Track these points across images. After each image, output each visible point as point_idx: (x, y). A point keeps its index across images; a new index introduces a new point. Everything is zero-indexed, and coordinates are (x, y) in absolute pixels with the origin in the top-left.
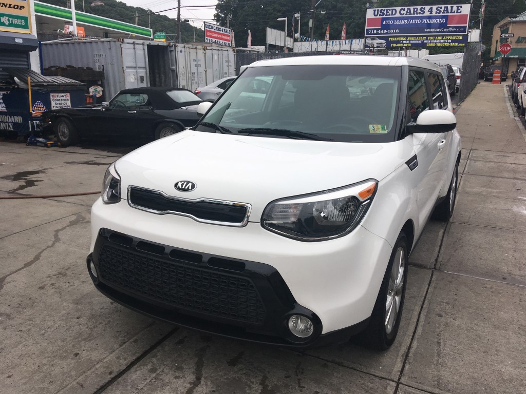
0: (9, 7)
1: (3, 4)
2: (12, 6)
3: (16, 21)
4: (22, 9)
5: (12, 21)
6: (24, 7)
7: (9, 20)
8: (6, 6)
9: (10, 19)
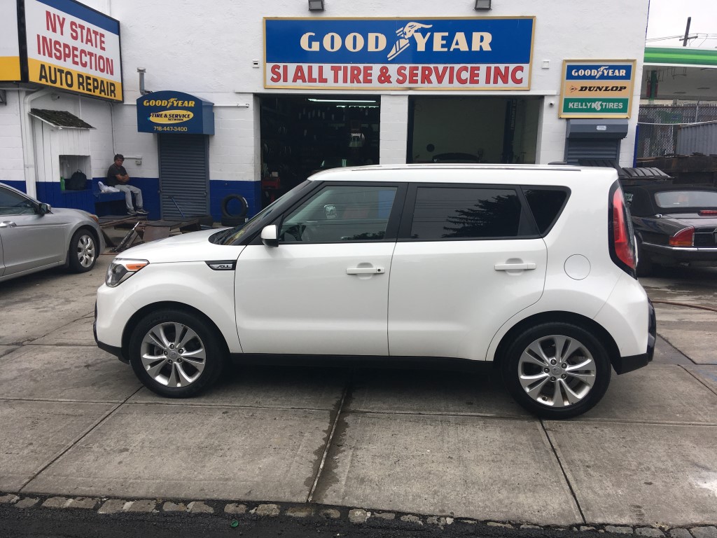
0: (606, 90)
1: (599, 88)
2: (610, 88)
3: (611, 105)
4: (623, 90)
5: (606, 105)
6: (625, 88)
7: (601, 105)
8: (600, 90)
9: (604, 104)
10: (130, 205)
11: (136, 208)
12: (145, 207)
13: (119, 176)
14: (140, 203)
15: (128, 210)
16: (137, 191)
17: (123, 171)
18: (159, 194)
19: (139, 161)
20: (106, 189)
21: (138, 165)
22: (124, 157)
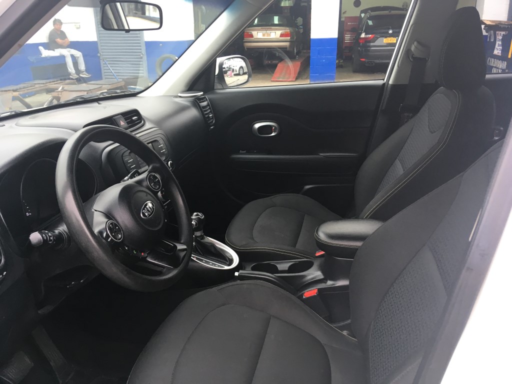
10: (71, 69)
11: (78, 71)
12: (87, 70)
13: (59, 40)
14: (82, 67)
15: (70, 74)
16: (78, 54)
17: (63, 35)
18: (99, 57)
19: (78, 24)
20: (45, 53)
21: (77, 28)
22: (62, 21)
